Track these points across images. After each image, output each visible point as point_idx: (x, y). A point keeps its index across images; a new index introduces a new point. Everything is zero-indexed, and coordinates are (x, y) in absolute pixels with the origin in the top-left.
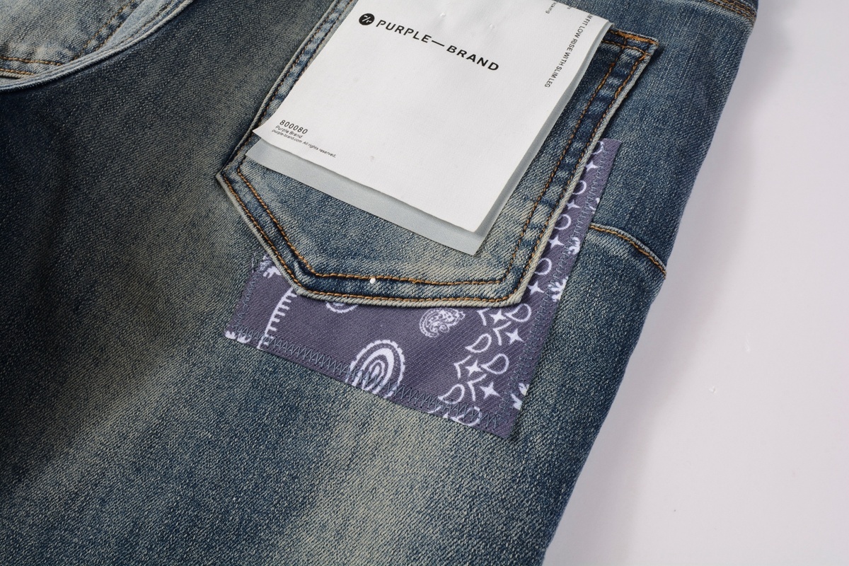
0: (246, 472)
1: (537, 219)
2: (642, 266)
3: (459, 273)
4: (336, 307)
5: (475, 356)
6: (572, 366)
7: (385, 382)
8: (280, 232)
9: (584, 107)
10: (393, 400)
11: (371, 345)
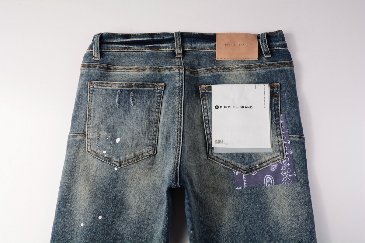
0: (257, 208)
1: (279, 139)
2: (302, 140)
3: (272, 156)
4: (253, 174)
5: (284, 171)
6: (299, 164)
7: (271, 183)
8: (233, 165)
9: (274, 108)
10: (275, 184)
11: (265, 178)
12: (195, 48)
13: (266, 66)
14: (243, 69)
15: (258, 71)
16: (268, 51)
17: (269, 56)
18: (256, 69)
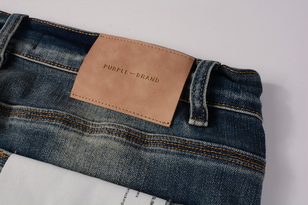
12: (38, 57)
13: (183, 147)
14: (117, 137)
15: (157, 156)
16: (202, 107)
17: (199, 123)
18: (154, 148)
